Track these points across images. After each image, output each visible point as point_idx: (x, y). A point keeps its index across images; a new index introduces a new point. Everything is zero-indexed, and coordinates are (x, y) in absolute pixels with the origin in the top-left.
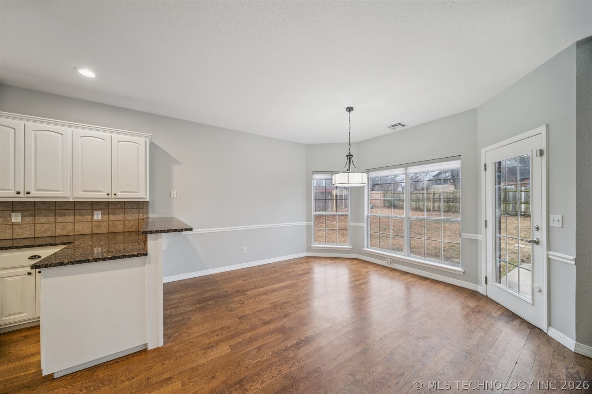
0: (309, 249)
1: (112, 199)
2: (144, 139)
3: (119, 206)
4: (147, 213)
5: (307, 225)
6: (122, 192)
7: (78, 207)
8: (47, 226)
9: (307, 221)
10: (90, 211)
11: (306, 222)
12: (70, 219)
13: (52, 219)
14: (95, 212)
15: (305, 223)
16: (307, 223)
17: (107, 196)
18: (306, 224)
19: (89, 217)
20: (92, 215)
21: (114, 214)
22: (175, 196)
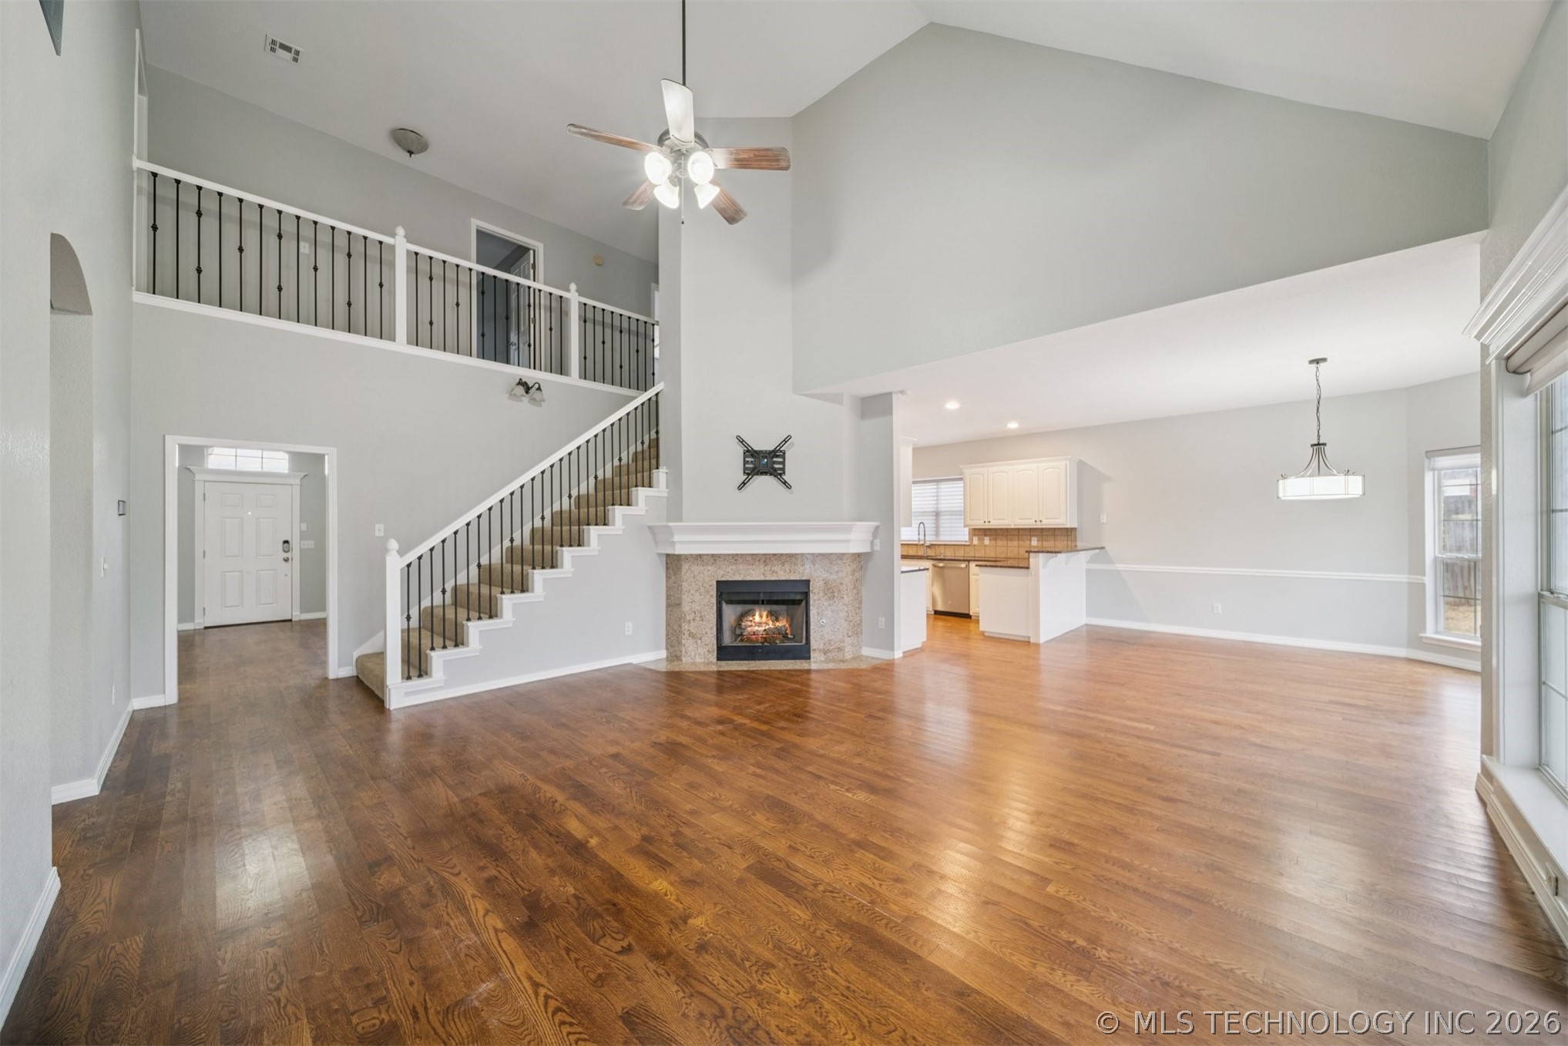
0: (1417, 642)
1: (1039, 526)
2: (1064, 463)
3: (1050, 533)
4: (1075, 541)
5: (1409, 583)
6: (1047, 519)
7: (1021, 533)
8: (1003, 548)
9: (1410, 574)
10: (1029, 538)
11: (1406, 576)
12: (1015, 543)
13: (1005, 543)
14: (1033, 538)
15: (1404, 578)
16: (1408, 578)
17: (1035, 523)
18: (1406, 580)
19: (1028, 543)
20: (1030, 540)
21: (1047, 540)
22: (1105, 521)
